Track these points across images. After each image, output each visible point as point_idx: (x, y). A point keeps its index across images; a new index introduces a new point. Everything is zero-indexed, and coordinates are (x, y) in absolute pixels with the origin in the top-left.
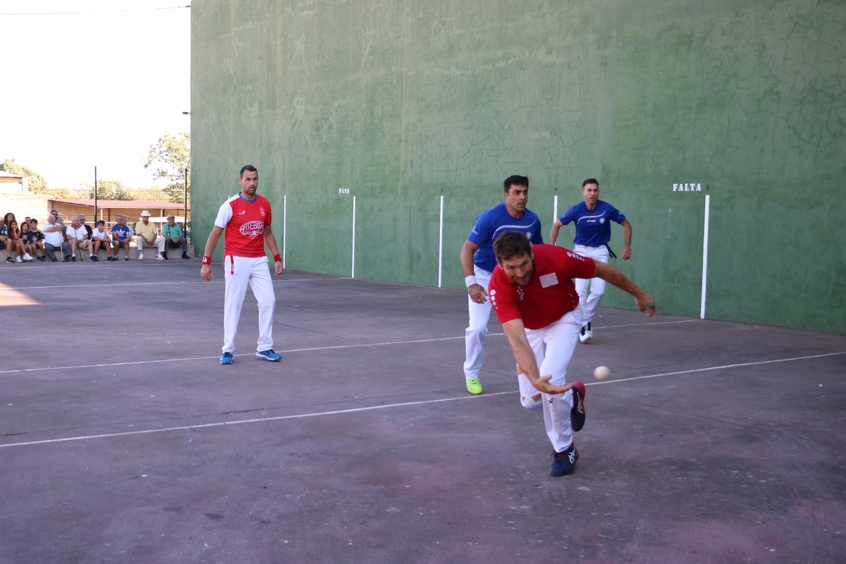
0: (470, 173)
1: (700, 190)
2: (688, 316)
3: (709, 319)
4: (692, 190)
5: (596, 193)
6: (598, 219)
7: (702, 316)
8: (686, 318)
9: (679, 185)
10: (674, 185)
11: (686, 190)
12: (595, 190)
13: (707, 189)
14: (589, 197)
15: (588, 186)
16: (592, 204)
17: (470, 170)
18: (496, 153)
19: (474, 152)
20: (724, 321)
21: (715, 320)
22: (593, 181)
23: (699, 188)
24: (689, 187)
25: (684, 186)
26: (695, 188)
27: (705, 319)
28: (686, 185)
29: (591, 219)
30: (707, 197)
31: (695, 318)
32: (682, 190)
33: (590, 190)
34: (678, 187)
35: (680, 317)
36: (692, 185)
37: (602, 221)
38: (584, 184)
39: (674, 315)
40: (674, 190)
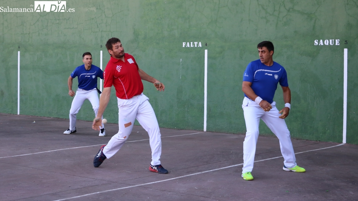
0: (39, 35)
1: (201, 46)
2: (195, 130)
3: (210, 132)
4: (196, 46)
5: (91, 60)
6: (91, 76)
7: (205, 129)
8: (195, 131)
9: (186, 43)
10: (184, 43)
11: (191, 46)
12: (91, 59)
13: (206, 45)
14: (87, 63)
15: (86, 57)
16: (89, 67)
17: (39, 34)
18: (58, 22)
19: (42, 21)
20: (219, 132)
21: (213, 132)
22: (89, 54)
23: (200, 45)
24: (194, 44)
25: (190, 44)
26: (198, 45)
27: (207, 131)
28: (192, 43)
29: (87, 75)
30: (206, 51)
31: (200, 131)
32: (189, 46)
33: (87, 59)
34: (186, 44)
35: (190, 131)
36: (196, 43)
37: (94, 77)
38: (84, 56)
39: (186, 129)
40: (184, 46)
